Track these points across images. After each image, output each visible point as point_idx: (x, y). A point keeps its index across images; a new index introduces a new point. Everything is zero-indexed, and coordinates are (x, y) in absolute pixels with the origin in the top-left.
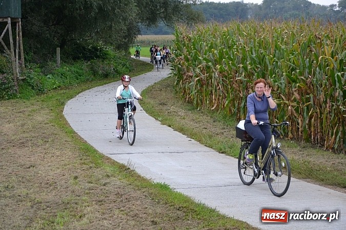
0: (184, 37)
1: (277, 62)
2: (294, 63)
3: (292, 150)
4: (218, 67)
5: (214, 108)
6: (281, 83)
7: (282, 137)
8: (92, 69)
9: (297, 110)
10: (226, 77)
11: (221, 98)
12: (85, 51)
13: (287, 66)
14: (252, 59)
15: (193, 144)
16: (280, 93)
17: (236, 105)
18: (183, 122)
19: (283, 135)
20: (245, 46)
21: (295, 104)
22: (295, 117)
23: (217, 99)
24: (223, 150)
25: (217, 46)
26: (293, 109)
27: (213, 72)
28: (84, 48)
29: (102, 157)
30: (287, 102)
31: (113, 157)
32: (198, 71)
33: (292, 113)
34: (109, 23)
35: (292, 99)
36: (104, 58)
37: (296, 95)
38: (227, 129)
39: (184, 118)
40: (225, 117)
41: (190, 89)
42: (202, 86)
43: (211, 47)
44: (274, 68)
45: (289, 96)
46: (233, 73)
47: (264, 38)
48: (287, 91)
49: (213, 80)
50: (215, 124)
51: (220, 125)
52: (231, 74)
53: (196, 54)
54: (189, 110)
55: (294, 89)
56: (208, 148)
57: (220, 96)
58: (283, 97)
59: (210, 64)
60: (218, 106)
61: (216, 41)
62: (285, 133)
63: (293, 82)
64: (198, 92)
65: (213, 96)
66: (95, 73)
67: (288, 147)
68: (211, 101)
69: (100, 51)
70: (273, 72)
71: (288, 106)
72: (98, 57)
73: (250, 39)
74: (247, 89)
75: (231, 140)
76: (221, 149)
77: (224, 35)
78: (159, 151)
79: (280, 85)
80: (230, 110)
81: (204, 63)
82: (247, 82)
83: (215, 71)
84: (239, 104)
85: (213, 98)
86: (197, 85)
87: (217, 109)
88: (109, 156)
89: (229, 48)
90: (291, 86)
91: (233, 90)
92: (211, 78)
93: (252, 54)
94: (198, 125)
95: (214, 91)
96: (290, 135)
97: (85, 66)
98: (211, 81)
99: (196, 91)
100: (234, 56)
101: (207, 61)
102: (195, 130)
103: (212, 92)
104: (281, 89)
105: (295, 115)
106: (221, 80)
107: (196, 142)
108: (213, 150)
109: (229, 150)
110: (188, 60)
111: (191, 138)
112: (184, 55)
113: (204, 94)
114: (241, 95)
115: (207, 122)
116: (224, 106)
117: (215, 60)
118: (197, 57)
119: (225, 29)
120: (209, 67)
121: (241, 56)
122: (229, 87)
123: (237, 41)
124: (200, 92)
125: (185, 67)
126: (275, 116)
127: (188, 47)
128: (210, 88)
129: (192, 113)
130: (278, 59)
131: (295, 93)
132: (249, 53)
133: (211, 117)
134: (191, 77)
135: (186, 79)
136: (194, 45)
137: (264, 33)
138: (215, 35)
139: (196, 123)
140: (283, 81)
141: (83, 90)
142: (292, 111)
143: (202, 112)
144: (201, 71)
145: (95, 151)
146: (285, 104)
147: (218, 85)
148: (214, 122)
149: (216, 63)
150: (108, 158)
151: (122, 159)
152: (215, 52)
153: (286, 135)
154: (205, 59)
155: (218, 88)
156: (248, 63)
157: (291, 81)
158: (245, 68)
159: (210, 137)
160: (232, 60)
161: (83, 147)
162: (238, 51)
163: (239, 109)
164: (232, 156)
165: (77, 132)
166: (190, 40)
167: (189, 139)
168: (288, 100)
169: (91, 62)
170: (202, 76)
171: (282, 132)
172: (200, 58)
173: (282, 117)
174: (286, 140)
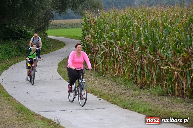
0: (91, 21)
1: (165, 38)
2: (178, 38)
3: (180, 105)
4: (119, 42)
5: (116, 74)
6: (168, 54)
7: (170, 95)
8: (19, 47)
9: (181, 74)
10: (125, 50)
11: (121, 66)
12: (13, 33)
13: (173, 40)
14: (145, 36)
15: (102, 102)
16: (167, 61)
17: (134, 71)
18: (93, 85)
19: (171, 93)
20: (140, 26)
21: (180, 69)
22: (181, 80)
23: (118, 68)
24: (126, 106)
25: (117, 26)
26: (179, 74)
27: (115, 46)
28: (12, 31)
29: (34, 114)
30: (174, 68)
31: (42, 114)
32: (103, 46)
33: (178, 77)
34: (31, 12)
35: (178, 65)
36: (27, 38)
37: (181, 63)
38: (128, 90)
39: (93, 83)
40: (125, 81)
41: (96, 60)
42: (106, 58)
43: (113, 28)
44: (163, 42)
45: (175, 63)
46: (130, 47)
47: (154, 20)
48: (173, 59)
49: (115, 53)
50: (118, 86)
51: (122, 87)
52: (128, 48)
53: (101, 33)
54: (97, 76)
55: (178, 58)
56: (114, 105)
57: (120, 65)
58: (170, 64)
59: (112, 40)
60: (119, 72)
61: (116, 23)
62: (173, 92)
63: (178, 52)
64: (103, 62)
65: (116, 65)
66: (21, 50)
67: (176, 102)
68: (114, 69)
69: (24, 33)
70: (162, 45)
71: (174, 71)
72: (23, 37)
73: (143, 20)
74: (142, 59)
75: (132, 98)
76: (124, 106)
77: (123, 18)
78: (77, 109)
79: (167, 55)
80: (129, 76)
81: (108, 40)
82: (142, 54)
83: (116, 46)
84: (135, 71)
85: (116, 67)
86: (102, 57)
87: (118, 75)
88: (39, 113)
89: (127, 27)
90: (177, 56)
91: (131, 60)
92: (113, 51)
93: (145, 32)
94: (105, 88)
95: (115, 62)
96: (177, 93)
97: (13, 44)
98: (114, 53)
99: (102, 62)
100: (131, 34)
101: (110, 38)
102: (103, 92)
103: (114, 62)
104: (169, 58)
105: (180, 78)
106: (121, 53)
107: (104, 101)
108: (118, 107)
109: (131, 106)
110: (94, 38)
111: (101, 98)
112: (91, 34)
113: (108, 64)
114: (137, 64)
115: (112, 85)
116: (124, 72)
117: (116, 38)
118: (102, 36)
119: (123, 14)
120: (111, 43)
121: (136, 34)
122: (128, 58)
123: (133, 23)
124: (105, 62)
125: (92, 43)
126: (165, 79)
127: (94, 28)
128: (113, 59)
129: (99, 79)
130: (166, 35)
131: (180, 61)
132: (143, 32)
133: (114, 81)
134: (97, 51)
135: (93, 53)
136: (99, 26)
137: (154, 16)
138: (115, 18)
139: (103, 86)
140: (170, 52)
141: (13, 64)
142: (177, 75)
143: (107, 78)
144: (105, 46)
145: (28, 110)
146: (172, 69)
147: (119, 57)
148: (117, 85)
149: (117, 39)
150: (38, 115)
151: (49, 116)
152: (116, 31)
153: (174, 93)
154: (108, 37)
155: (119, 59)
156: (142, 39)
157: (177, 52)
158: (140, 43)
159: (115, 96)
160: (129, 37)
161: (18, 107)
162: (134, 30)
163: (136, 74)
164: (133, 111)
165: (12, 96)
166: (95, 23)
167: (99, 98)
168: (175, 67)
169: (18, 42)
170: (106, 50)
171: (170, 91)
172: (104, 36)
173: (170, 79)
174: (173, 97)
